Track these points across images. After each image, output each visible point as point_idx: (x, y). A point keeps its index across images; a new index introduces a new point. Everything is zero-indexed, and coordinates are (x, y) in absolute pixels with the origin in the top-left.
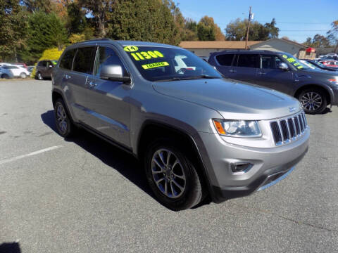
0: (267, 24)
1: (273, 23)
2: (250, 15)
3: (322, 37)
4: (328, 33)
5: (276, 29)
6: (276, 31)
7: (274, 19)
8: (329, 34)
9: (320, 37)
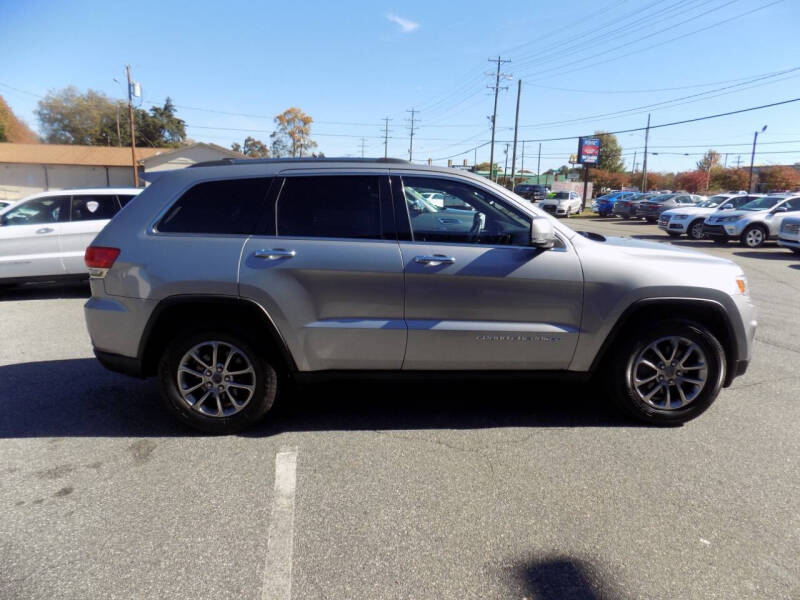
0: (155, 110)
1: (168, 108)
2: (130, 86)
3: (259, 143)
4: (273, 136)
5: (179, 122)
6: (178, 127)
7: (168, 100)
8: (274, 139)
9: (255, 144)
